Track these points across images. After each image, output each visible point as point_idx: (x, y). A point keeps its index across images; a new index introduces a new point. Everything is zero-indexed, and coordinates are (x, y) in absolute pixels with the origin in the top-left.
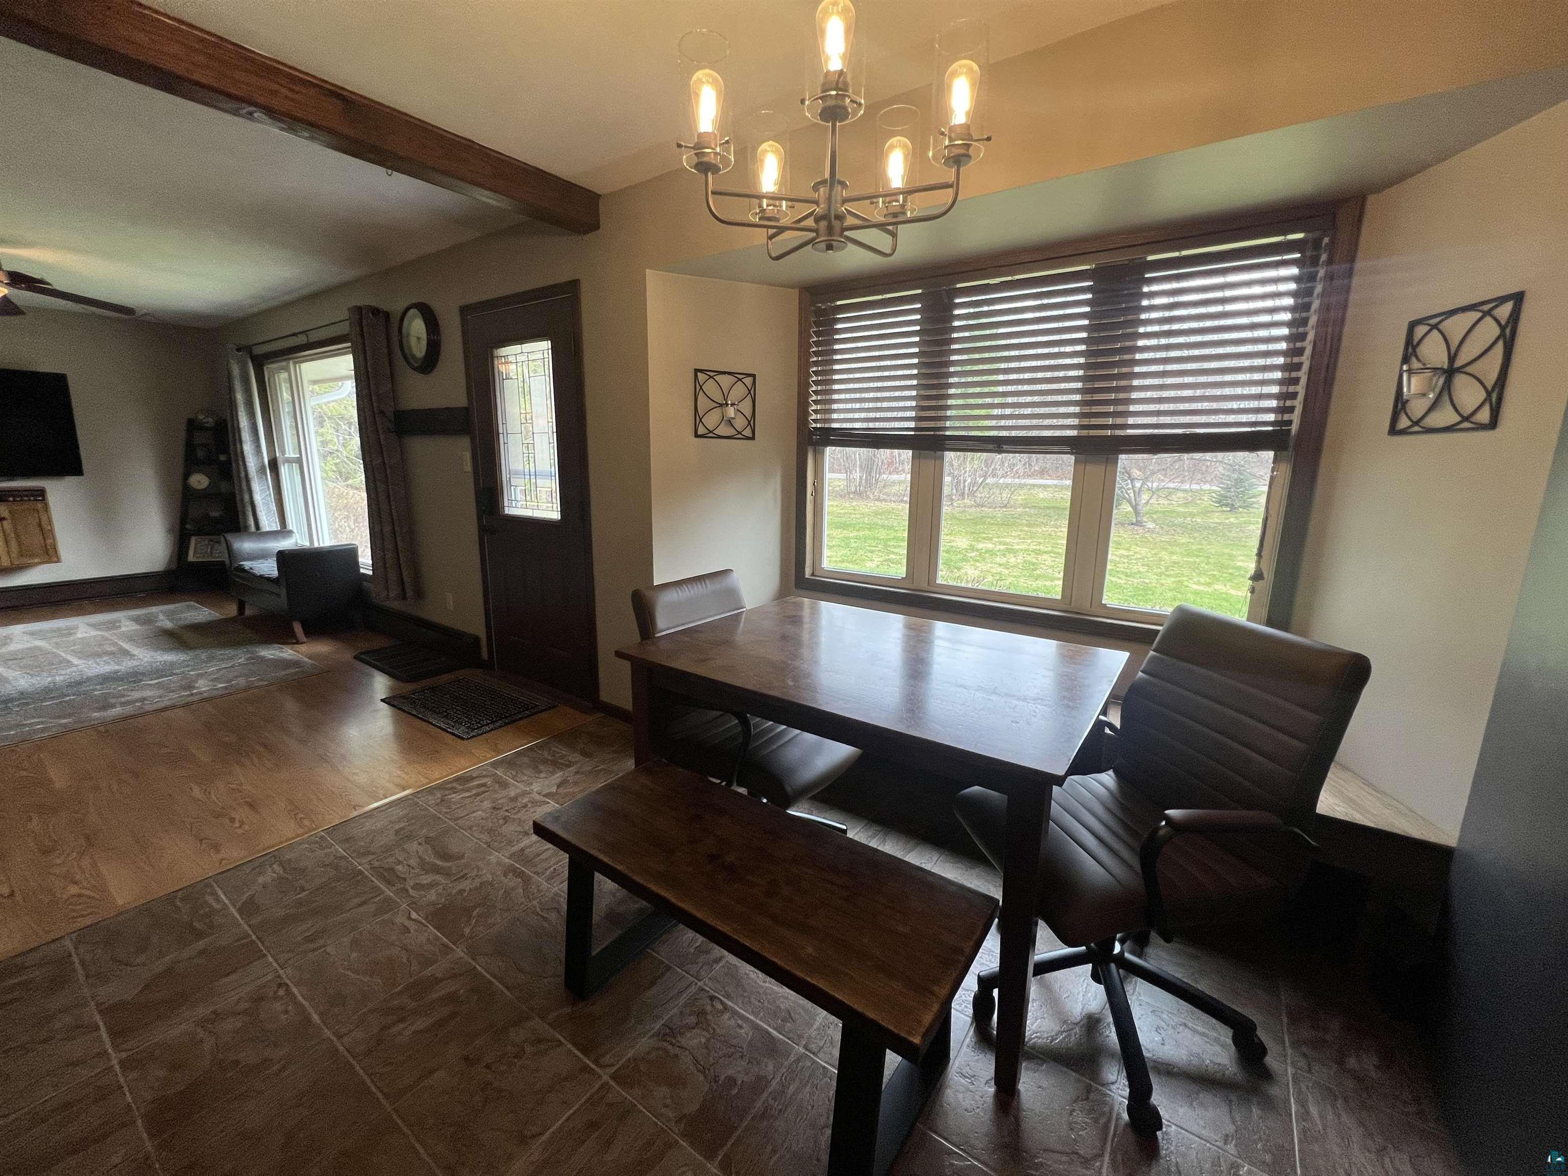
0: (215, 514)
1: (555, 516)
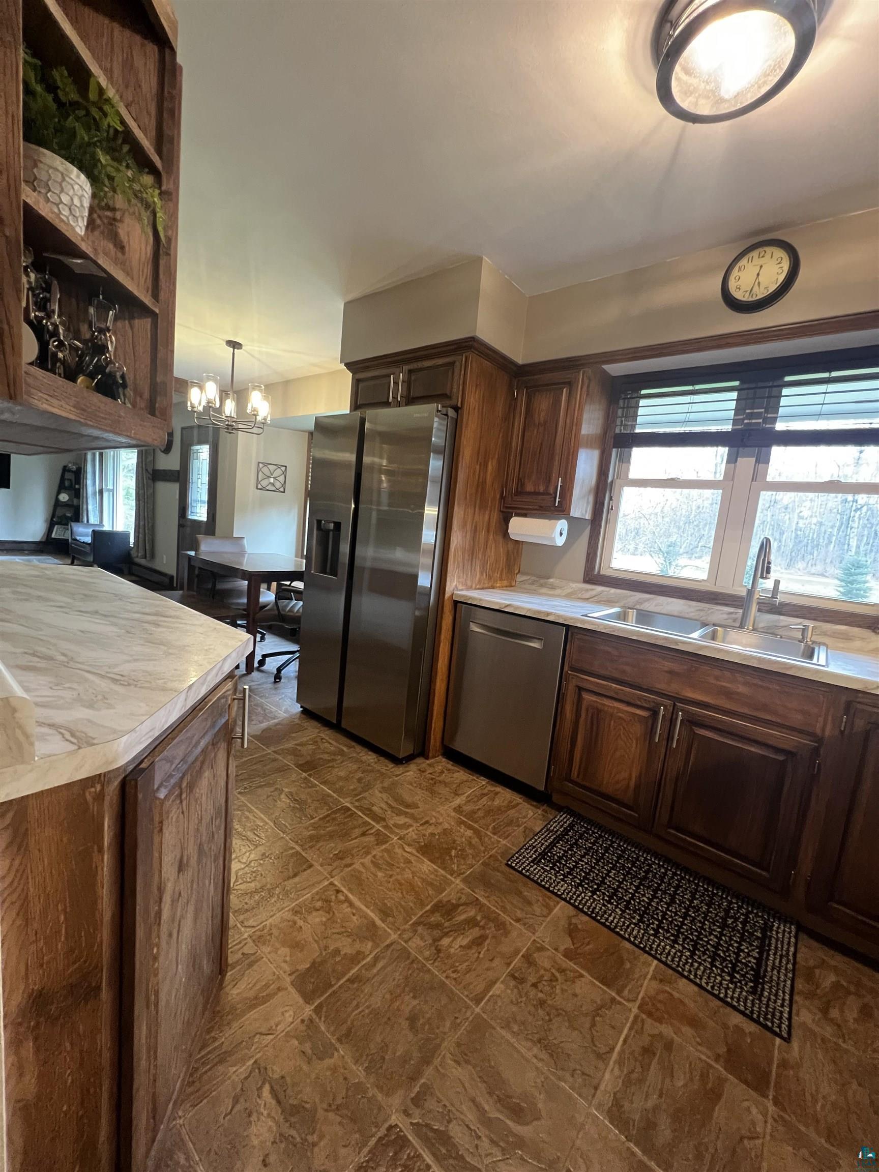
0: (69, 515)
1: (205, 519)
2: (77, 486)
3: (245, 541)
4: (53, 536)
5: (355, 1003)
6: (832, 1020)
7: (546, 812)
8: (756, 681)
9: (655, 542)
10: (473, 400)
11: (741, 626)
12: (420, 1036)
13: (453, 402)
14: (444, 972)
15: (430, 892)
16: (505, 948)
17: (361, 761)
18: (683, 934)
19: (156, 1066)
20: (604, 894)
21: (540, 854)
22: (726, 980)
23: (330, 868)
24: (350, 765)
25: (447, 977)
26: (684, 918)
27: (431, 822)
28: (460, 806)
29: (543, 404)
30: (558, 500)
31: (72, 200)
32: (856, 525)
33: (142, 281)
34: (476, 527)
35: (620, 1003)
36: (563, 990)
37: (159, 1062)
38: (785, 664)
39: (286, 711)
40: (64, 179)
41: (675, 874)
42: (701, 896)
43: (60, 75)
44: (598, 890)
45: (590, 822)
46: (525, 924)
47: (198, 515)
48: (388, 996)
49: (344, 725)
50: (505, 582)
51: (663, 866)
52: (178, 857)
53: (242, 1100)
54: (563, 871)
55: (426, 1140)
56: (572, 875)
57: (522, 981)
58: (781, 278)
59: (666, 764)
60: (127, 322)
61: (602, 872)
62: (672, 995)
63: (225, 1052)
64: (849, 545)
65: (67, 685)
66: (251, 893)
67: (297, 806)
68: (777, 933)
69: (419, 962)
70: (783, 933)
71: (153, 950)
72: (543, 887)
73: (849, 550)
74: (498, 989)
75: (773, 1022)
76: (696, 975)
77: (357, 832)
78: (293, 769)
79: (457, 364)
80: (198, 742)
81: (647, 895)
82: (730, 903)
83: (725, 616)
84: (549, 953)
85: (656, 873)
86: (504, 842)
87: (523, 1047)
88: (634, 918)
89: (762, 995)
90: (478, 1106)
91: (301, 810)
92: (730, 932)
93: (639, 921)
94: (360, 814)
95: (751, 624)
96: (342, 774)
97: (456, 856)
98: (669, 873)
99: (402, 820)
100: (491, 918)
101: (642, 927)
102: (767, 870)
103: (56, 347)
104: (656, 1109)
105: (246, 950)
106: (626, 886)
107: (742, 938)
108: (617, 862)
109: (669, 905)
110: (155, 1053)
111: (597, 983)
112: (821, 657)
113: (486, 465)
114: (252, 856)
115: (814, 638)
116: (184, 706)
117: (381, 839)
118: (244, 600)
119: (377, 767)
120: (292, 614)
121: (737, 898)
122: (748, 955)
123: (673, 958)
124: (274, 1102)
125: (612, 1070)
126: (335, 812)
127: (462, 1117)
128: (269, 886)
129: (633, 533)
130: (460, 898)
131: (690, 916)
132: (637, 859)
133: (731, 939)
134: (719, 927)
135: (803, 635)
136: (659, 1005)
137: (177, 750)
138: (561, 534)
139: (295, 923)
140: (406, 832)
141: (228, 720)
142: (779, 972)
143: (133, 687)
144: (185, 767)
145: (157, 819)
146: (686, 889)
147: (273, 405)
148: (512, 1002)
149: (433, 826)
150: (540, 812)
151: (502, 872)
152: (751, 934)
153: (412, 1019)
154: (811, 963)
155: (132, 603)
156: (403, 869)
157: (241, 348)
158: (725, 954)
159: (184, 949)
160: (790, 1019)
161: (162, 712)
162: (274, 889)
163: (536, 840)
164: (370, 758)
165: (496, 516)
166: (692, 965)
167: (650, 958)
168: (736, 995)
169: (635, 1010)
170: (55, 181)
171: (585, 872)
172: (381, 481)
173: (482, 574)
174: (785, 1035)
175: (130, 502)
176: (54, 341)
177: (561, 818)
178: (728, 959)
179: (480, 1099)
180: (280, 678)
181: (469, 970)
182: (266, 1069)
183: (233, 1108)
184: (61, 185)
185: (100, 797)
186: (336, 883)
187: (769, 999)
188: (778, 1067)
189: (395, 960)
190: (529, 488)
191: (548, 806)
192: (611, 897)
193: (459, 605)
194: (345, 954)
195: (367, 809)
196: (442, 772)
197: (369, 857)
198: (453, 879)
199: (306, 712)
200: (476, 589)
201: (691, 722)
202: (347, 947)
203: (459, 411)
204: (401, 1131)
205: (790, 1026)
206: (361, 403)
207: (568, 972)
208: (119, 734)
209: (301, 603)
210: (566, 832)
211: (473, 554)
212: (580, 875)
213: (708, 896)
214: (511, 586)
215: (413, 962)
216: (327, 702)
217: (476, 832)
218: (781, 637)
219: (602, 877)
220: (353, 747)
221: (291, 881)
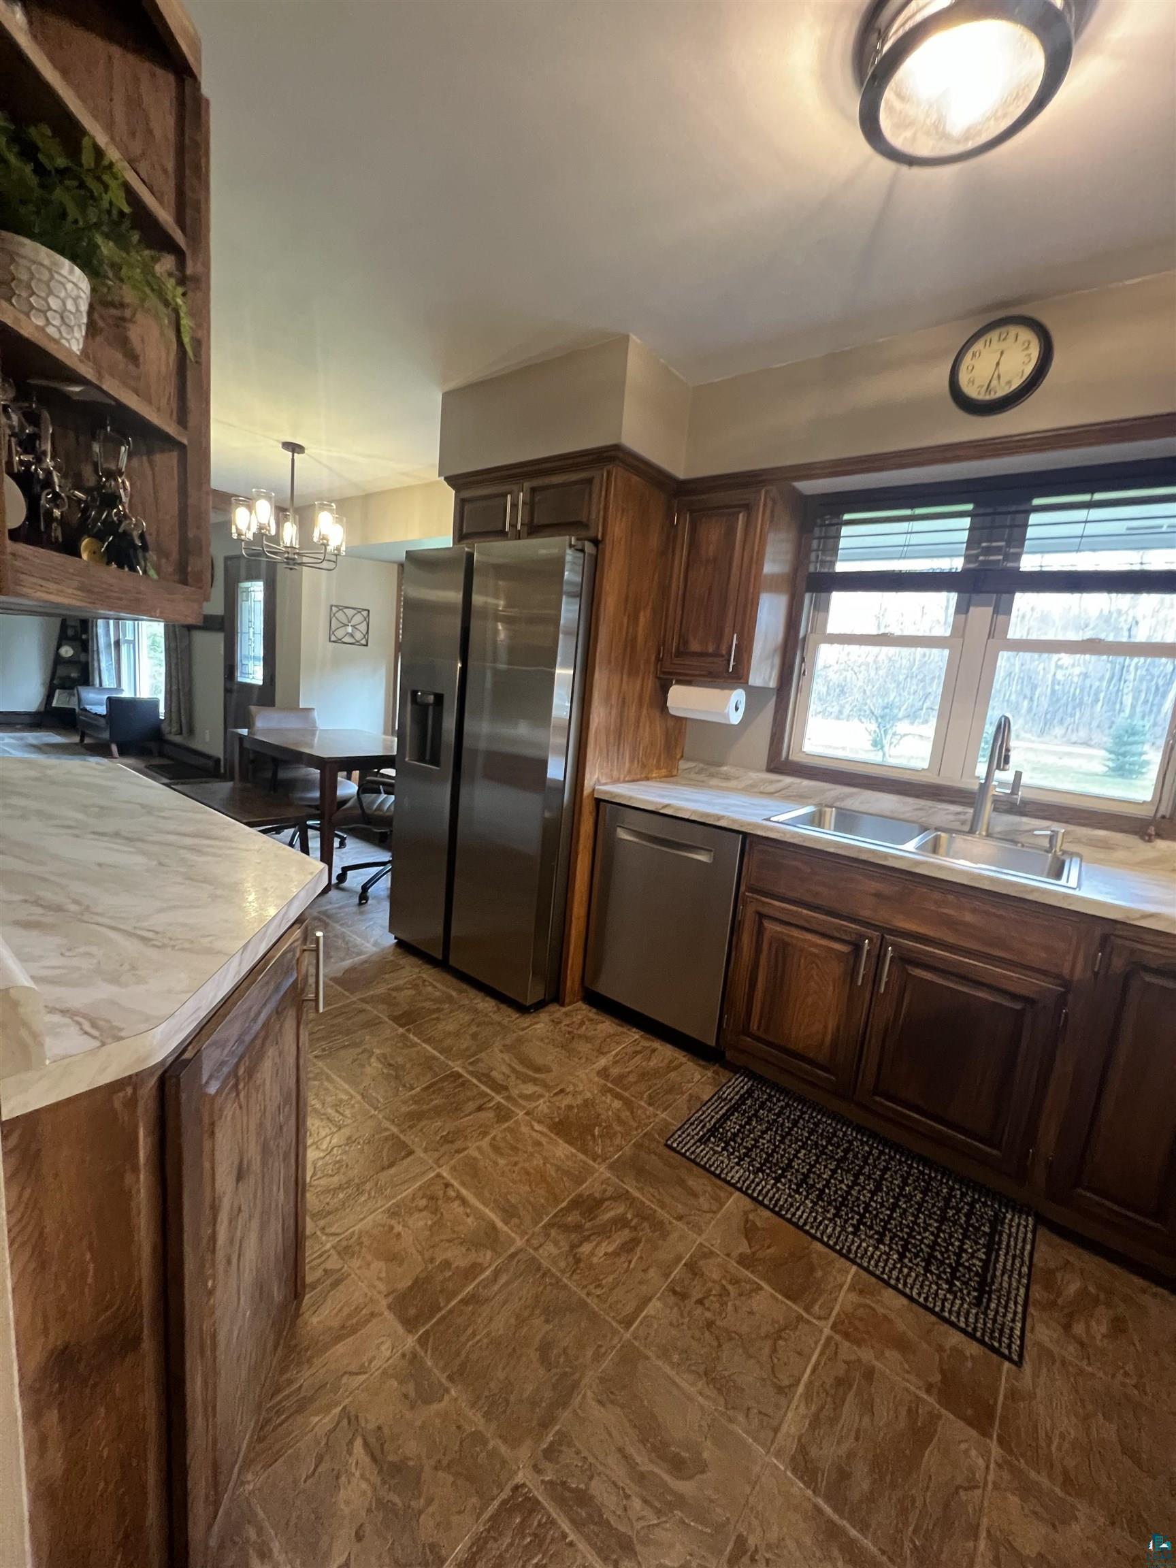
0: (75, 676)
1: (261, 683)
2: (84, 637)
3: (316, 714)
4: (54, 704)
5: (470, 1331)
6: (1074, 1337)
7: (718, 1074)
8: (988, 908)
9: (866, 704)
10: (618, 530)
11: (972, 831)
12: (554, 1371)
13: (591, 534)
14: (585, 1287)
15: (567, 1184)
16: (664, 1255)
17: (476, 1010)
18: (890, 1231)
19: (215, 1425)
20: (790, 1181)
21: (709, 1130)
22: (942, 1289)
23: (436, 1155)
24: (461, 1016)
25: (588, 1294)
26: (893, 1211)
27: (568, 1090)
28: (605, 1069)
29: (712, 534)
30: (732, 663)
31: (64, 304)
32: (1131, 677)
33: (164, 401)
34: (624, 699)
35: (808, 1322)
36: (736, 1310)
37: (219, 1419)
38: (1025, 886)
39: (376, 944)
40: (52, 277)
41: (882, 1153)
42: (914, 1181)
43: (41, 134)
44: (782, 1176)
45: (774, 1086)
46: (688, 1223)
47: (251, 676)
48: (513, 1321)
49: (452, 962)
50: (664, 770)
51: (867, 1143)
52: (236, 1163)
53: (327, 1458)
54: (739, 1151)
55: (561, 1502)
56: (749, 1157)
57: (684, 1296)
58: (1029, 369)
59: (871, 1015)
60: (145, 458)
61: (789, 1153)
62: (874, 1310)
63: (304, 1398)
64: (1121, 703)
65: (83, 949)
66: (335, 1189)
67: (391, 1072)
68: (1011, 1226)
69: (553, 1275)
70: (1017, 1226)
71: (207, 1282)
72: (713, 1173)
73: (1121, 710)
74: (654, 1307)
75: (1000, 1342)
76: (905, 1284)
77: (471, 1106)
78: (387, 1023)
79: (596, 482)
80: (259, 1013)
81: (846, 1182)
82: (952, 1189)
83: (951, 817)
84: (719, 1260)
85: (858, 1152)
86: (663, 1116)
87: (685, 1382)
88: (828, 1212)
89: (988, 1307)
90: (626, 1458)
91: (397, 1077)
92: (950, 1227)
93: (835, 1215)
94: (475, 1081)
95: (985, 827)
96: (451, 1027)
97: (601, 1136)
98: (875, 1152)
99: (530, 1089)
100: (645, 1216)
101: (838, 1223)
102: (998, 1147)
103: (49, 501)
104: (851, 1455)
105: (329, 1265)
106: (819, 1170)
107: (965, 1236)
108: (808, 1138)
109: (873, 1193)
110: (214, 1407)
111: (780, 1297)
112: (1072, 873)
113: (636, 618)
114: (335, 1141)
115: (1066, 847)
116: (238, 972)
117: (503, 1115)
118: (316, 794)
119: (496, 1018)
120: (381, 813)
121: (961, 1182)
122: (972, 1256)
123: (878, 1262)
124: (368, 1460)
125: (797, 1407)
126: (442, 1080)
127: (608, 1472)
128: (357, 1181)
129: (837, 690)
130: (605, 1191)
131: (900, 1207)
132: (834, 1134)
133: (951, 1236)
134: (936, 1221)
135: (1051, 842)
136: (857, 1323)
137: (230, 1030)
138: (737, 709)
139: (392, 1228)
140: (534, 1105)
141: (297, 979)
142: (1010, 1277)
143: (169, 949)
144: (241, 1049)
145: (206, 1120)
146: (896, 1172)
147: (348, 532)
148: (671, 1324)
149: (570, 1096)
150: (710, 1074)
151: (660, 1156)
152: (977, 1229)
153: (545, 1348)
154: (1052, 1265)
155: (164, 818)
156: (532, 1155)
157: (303, 452)
158: (942, 1255)
159: (248, 1277)
160: (1022, 1337)
161: (209, 987)
162: (364, 1183)
163: (704, 1113)
164: (486, 1005)
165: (650, 683)
166: (901, 1271)
167: (849, 1263)
168: (955, 1308)
169: (827, 1331)
170: (39, 280)
171: (767, 1153)
172: (496, 632)
173: (632, 762)
174: (1015, 1357)
175: (157, 655)
176: (48, 494)
177: (737, 1082)
178: (947, 1261)
179: (630, 1450)
180: (366, 899)
181: (617, 1284)
182: (357, 1417)
183: (316, 1467)
184: (48, 286)
185: (132, 1103)
186: (445, 1174)
187: (997, 1312)
188: (1006, 1397)
189: (521, 1275)
190: (695, 646)
191: (721, 1066)
192: (799, 1185)
193: (602, 803)
194: (457, 1267)
195: (483, 1074)
196: (582, 1023)
197: (488, 1139)
198: (596, 1166)
199: (401, 944)
200: (625, 781)
201: (905, 960)
202: (458, 1257)
203: (600, 546)
204: (530, 1491)
205: (1022, 1347)
206: (470, 531)
207: (743, 1284)
208: (153, 1022)
209: (392, 798)
210: (743, 1099)
211: (620, 736)
212: (761, 1157)
213: (924, 1180)
214: (672, 776)
215: (544, 1275)
216: (429, 930)
217: (628, 1104)
218: (1023, 846)
219: (788, 1159)
220: (465, 991)
221: (385, 1173)
